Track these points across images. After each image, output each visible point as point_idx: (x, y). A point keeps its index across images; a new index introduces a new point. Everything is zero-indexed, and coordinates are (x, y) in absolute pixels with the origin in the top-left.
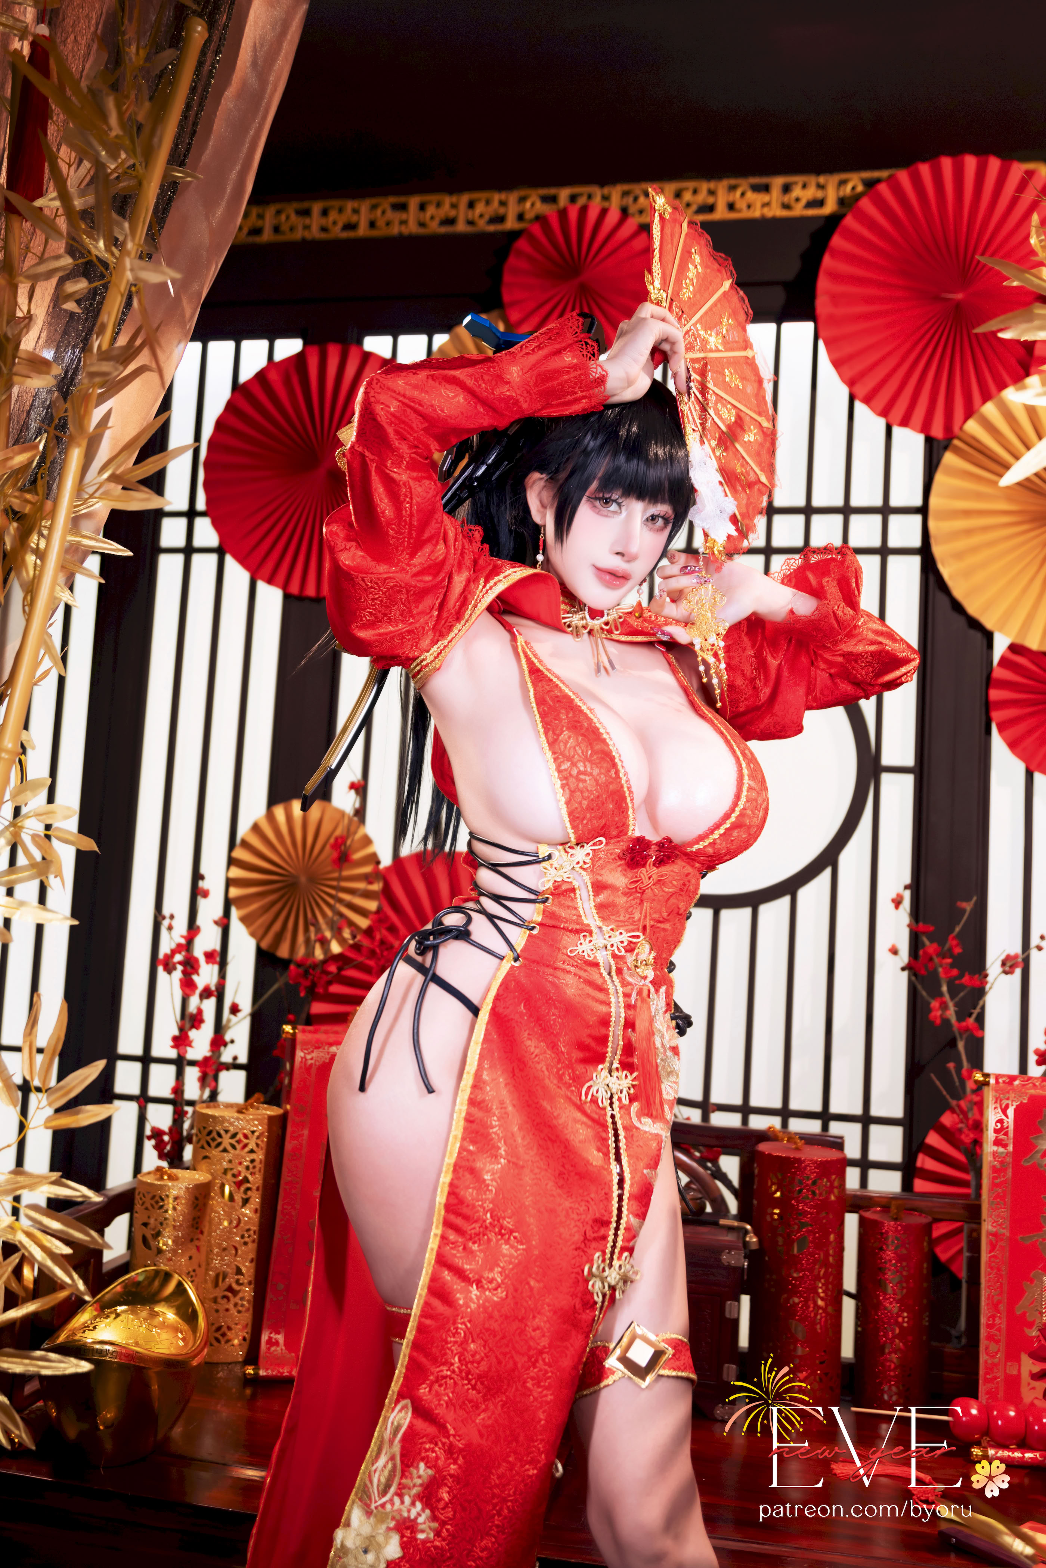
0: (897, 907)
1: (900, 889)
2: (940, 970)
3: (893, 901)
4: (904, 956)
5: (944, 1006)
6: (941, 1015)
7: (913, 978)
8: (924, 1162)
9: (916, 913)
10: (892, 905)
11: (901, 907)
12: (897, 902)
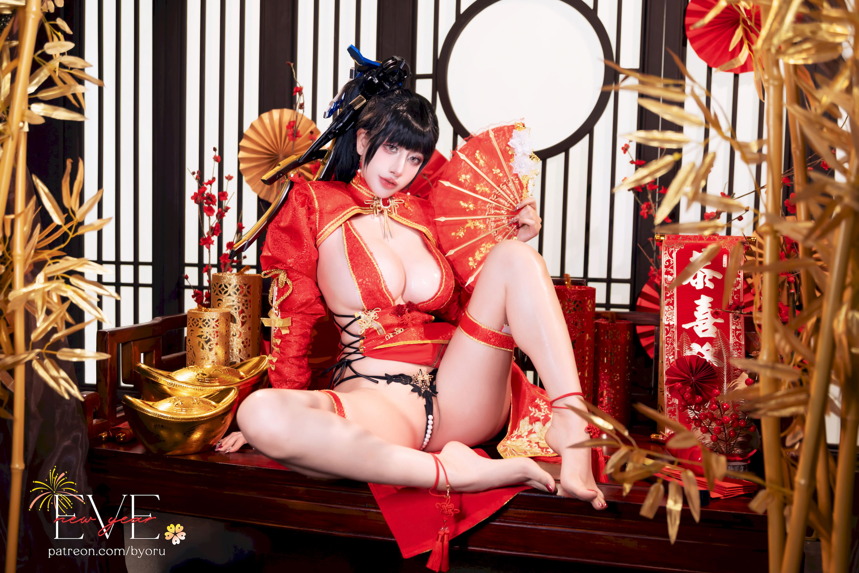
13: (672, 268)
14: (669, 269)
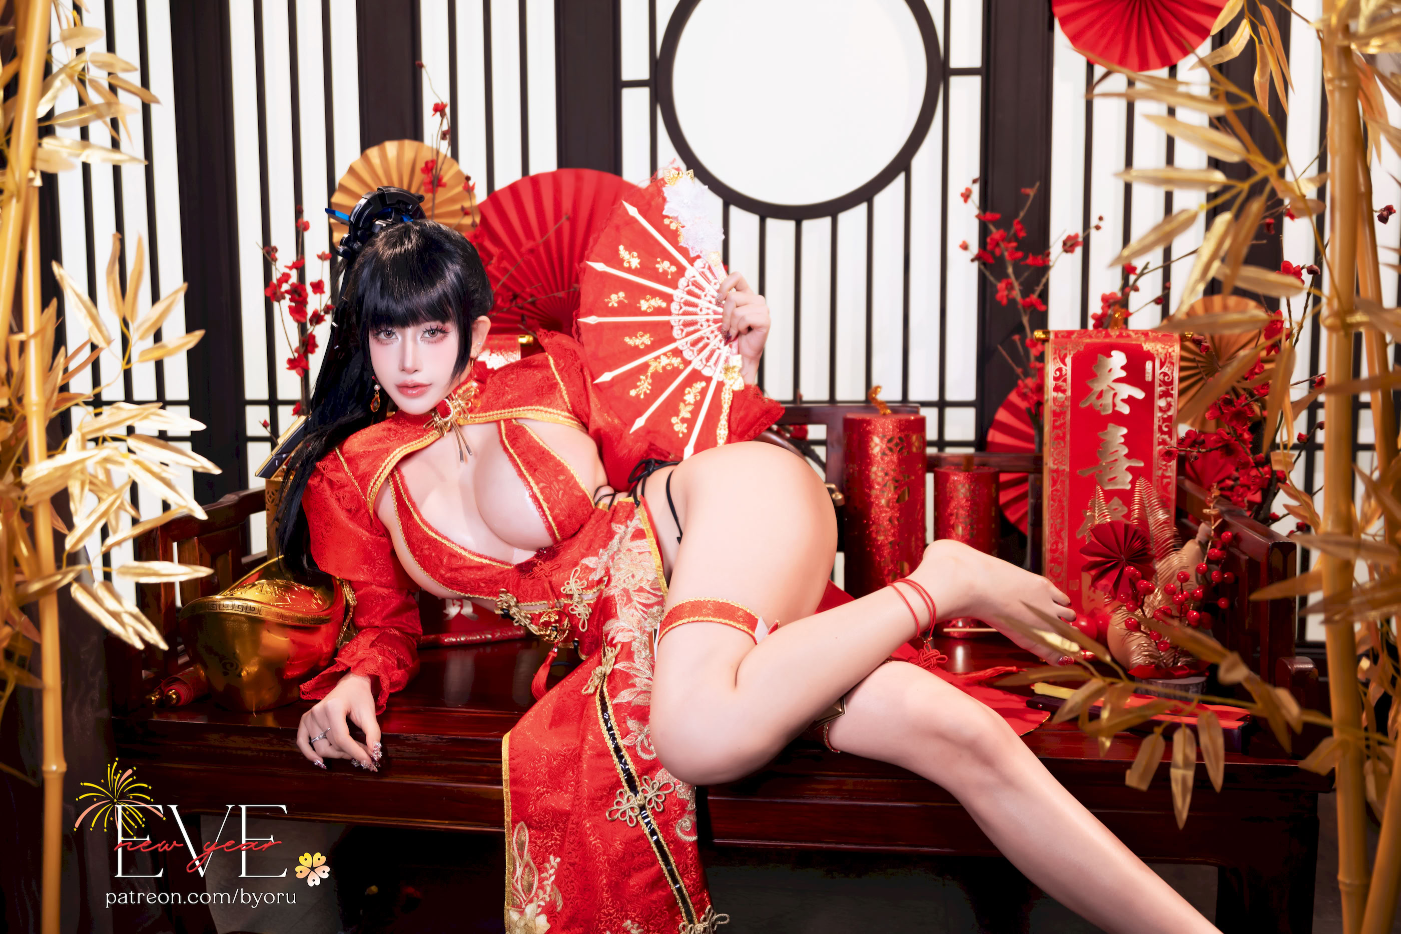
0: (966, 201)
1: (969, 184)
2: (1006, 254)
3: (962, 195)
4: (974, 249)
5: (1010, 287)
6: (1007, 296)
7: (982, 267)
8: (994, 436)
9: (985, 203)
10: (962, 199)
11: (970, 201)
12: (966, 196)
13: (1065, 380)
14: (1060, 383)
